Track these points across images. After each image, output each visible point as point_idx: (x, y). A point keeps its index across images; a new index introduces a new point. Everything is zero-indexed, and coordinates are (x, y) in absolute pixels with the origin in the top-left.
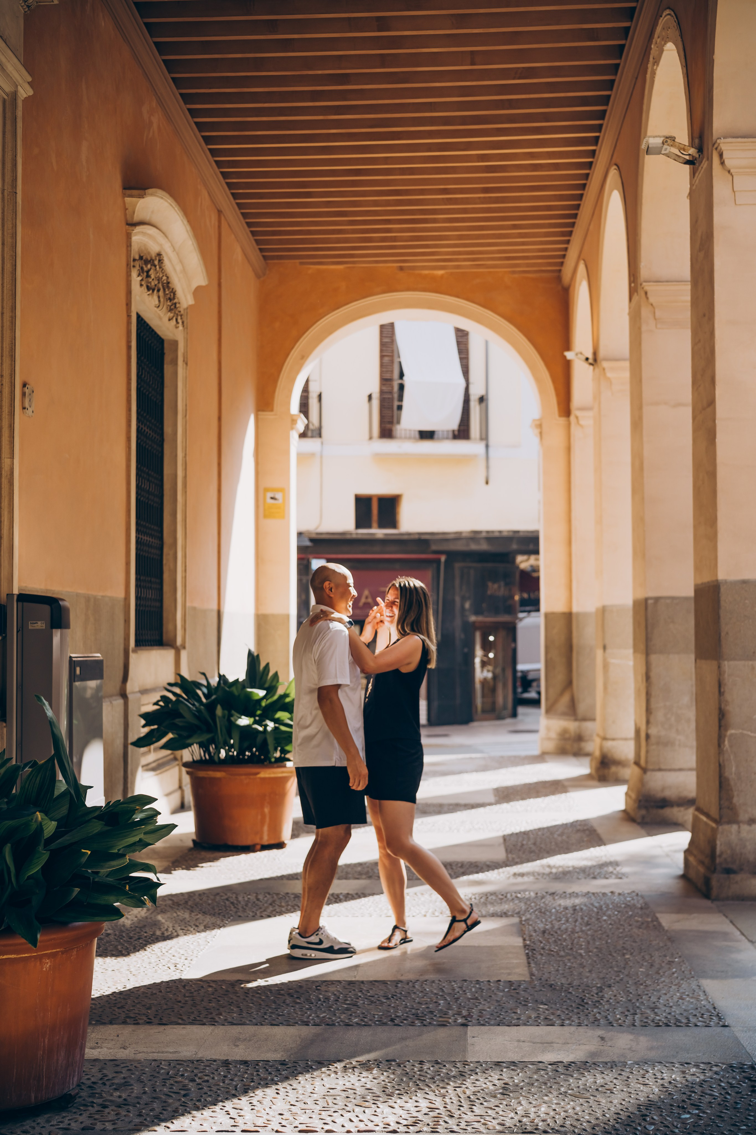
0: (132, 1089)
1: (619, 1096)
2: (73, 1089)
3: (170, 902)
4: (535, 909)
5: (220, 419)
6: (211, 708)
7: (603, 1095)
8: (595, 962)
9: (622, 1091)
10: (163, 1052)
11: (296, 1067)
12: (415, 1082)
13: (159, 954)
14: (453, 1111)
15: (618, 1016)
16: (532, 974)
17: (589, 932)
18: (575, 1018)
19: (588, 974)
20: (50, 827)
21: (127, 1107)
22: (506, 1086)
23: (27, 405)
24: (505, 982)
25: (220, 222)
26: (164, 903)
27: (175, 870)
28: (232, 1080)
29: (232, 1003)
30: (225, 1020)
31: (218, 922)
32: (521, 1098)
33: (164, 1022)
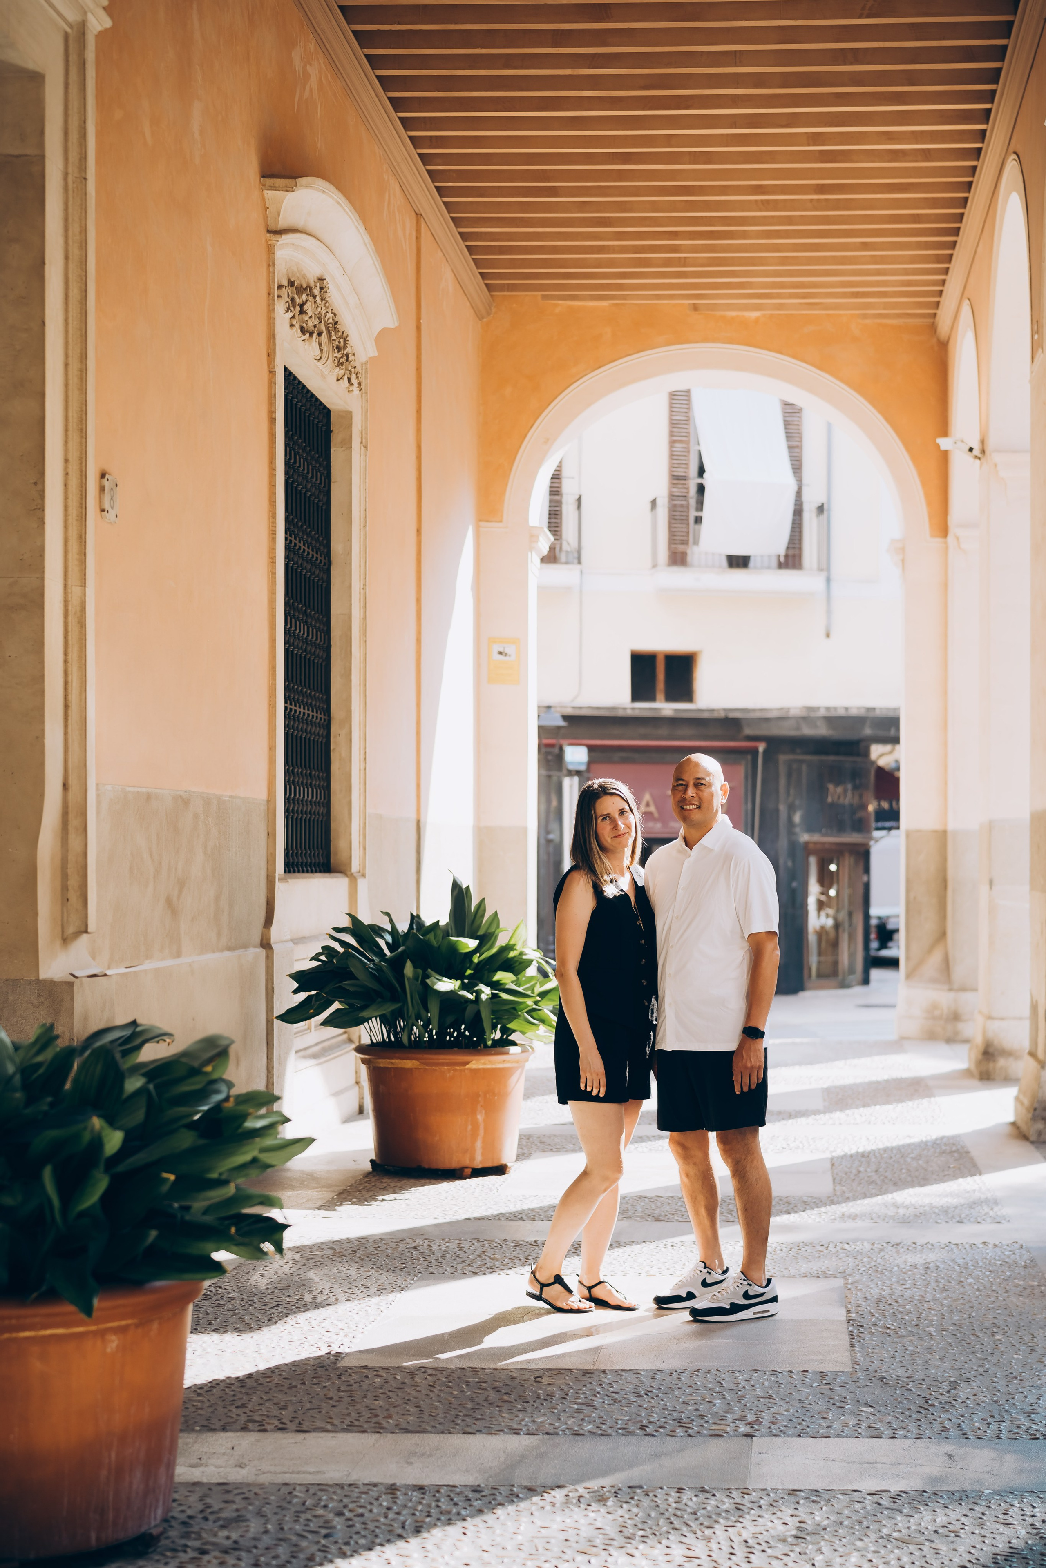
0: (248, 1526)
1: (968, 1540)
2: (156, 1526)
3: (330, 1252)
4: (868, 1266)
5: (419, 531)
6: (397, 964)
7: (944, 1539)
8: (951, 1345)
9: (973, 1533)
10: (299, 1473)
11: (494, 1494)
12: (669, 1519)
13: (306, 1328)
14: (719, 1561)
15: (977, 1424)
16: (855, 1362)
17: (945, 1302)
18: (913, 1427)
19: (938, 1363)
20: (114, 1140)
21: (237, 1553)
22: (802, 1525)
23: (107, 506)
24: (815, 1373)
25: (418, 231)
26: (321, 1254)
27: (341, 1204)
28: (398, 1513)
29: (409, 1400)
30: (397, 1425)
31: (399, 1283)
32: (822, 1543)
33: (305, 1428)
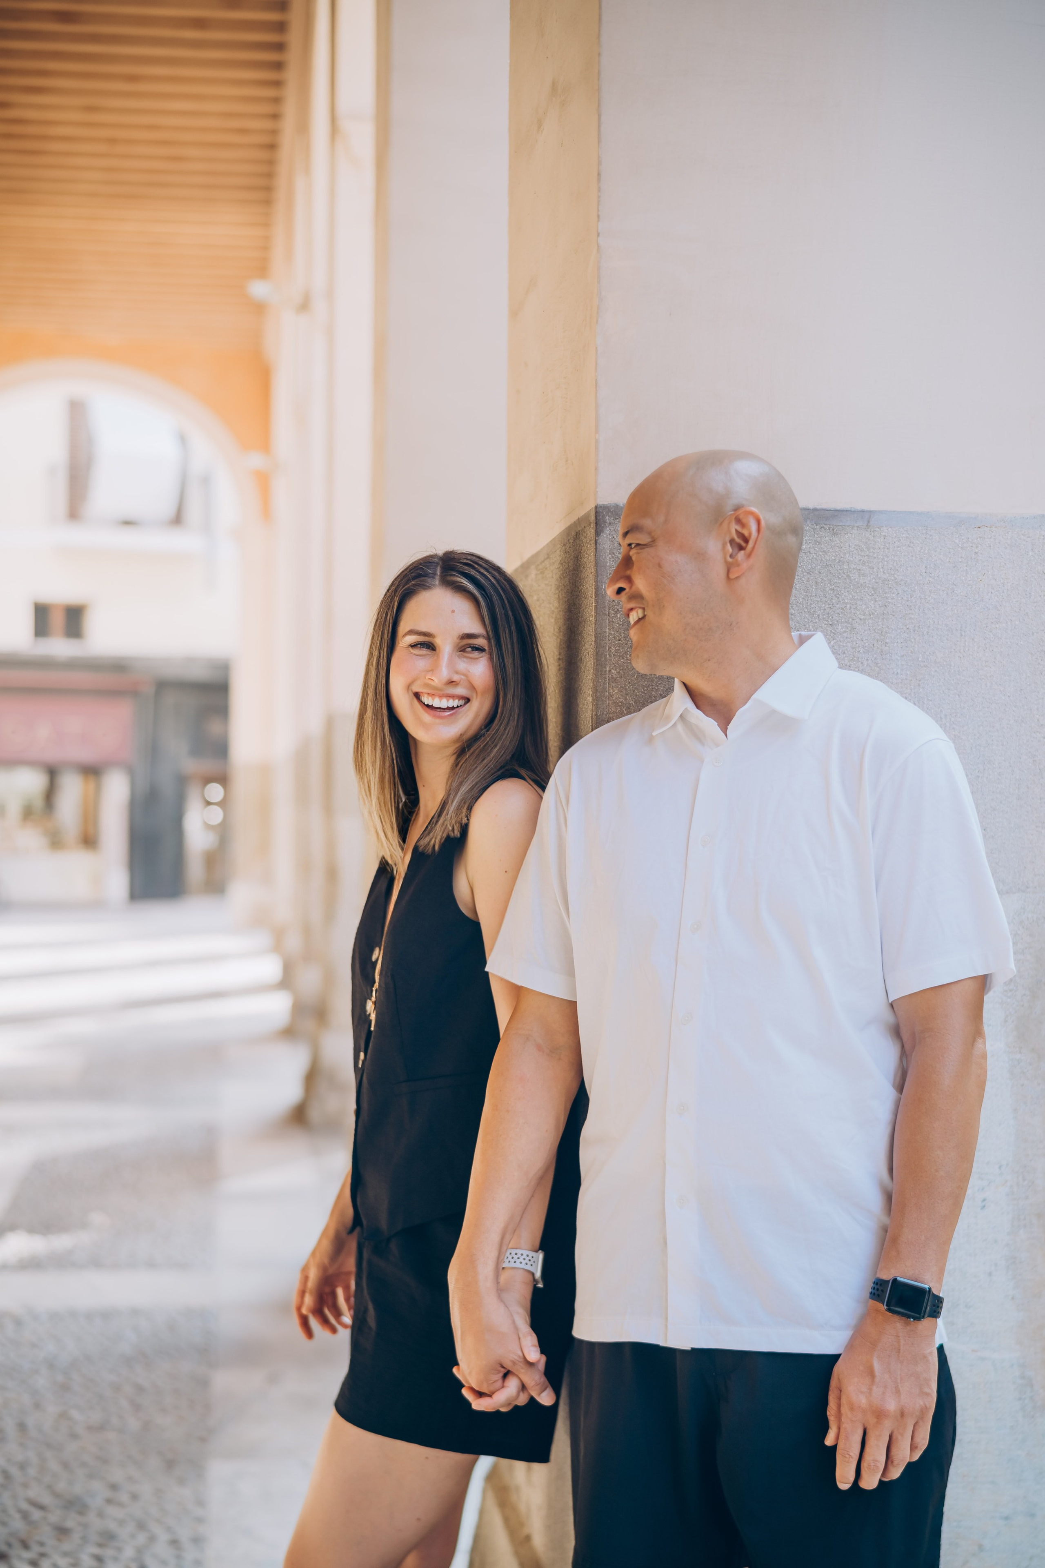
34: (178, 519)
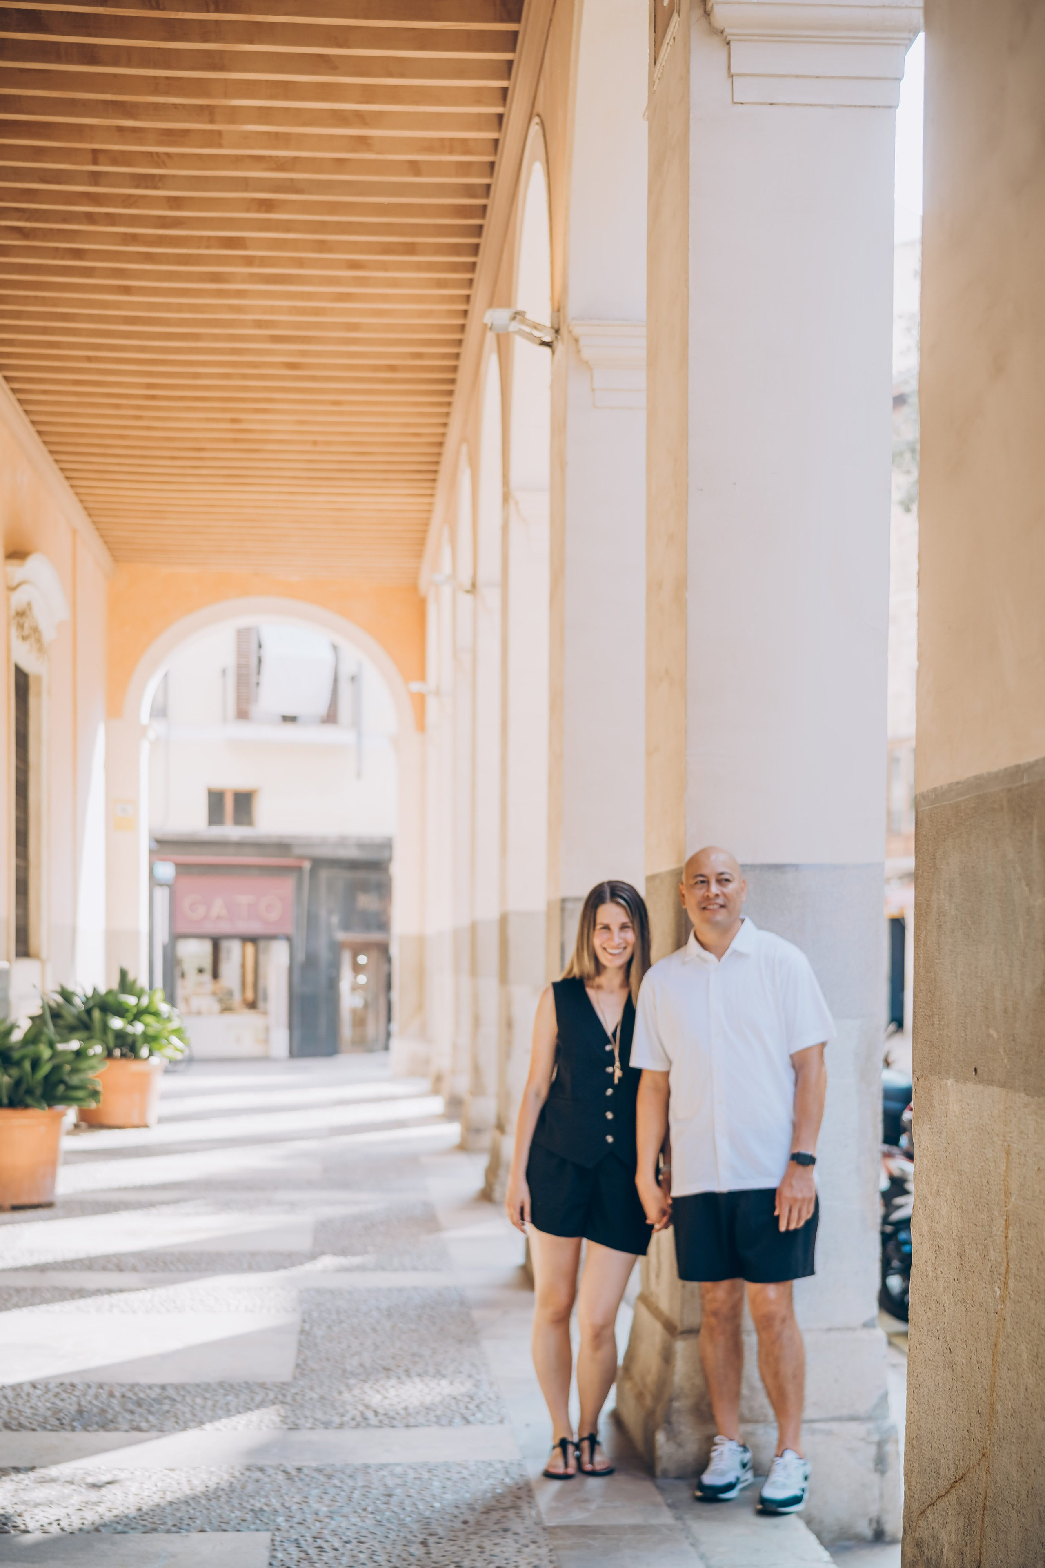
25: (75, 541)
34: (331, 717)
